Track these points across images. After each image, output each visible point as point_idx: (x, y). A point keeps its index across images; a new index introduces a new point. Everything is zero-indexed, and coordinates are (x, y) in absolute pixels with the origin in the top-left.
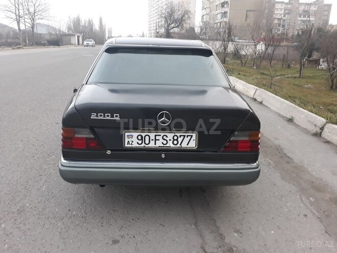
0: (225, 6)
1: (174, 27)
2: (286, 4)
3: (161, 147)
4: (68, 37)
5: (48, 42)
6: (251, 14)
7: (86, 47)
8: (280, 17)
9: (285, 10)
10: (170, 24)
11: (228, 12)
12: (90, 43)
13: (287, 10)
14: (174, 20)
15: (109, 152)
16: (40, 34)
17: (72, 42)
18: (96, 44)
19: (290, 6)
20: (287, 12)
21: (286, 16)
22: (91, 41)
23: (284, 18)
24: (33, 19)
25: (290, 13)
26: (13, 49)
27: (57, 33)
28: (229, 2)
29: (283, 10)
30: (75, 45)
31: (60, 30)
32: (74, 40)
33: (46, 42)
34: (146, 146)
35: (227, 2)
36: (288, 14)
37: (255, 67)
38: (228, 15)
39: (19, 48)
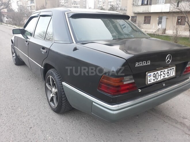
1: (3, 8)
3: (163, 79)
6: (48, 2)
8: (63, 4)
14: (3, 4)
15: (140, 91)
23: (65, 5)
29: (64, 0)
34: (157, 80)
36: (67, 2)
38: (35, 2)
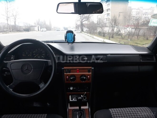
0: (109, 11)
1: (85, 21)
2: (137, 9)
4: (33, 27)
5: (24, 30)
6: (121, 14)
7: (42, 32)
8: (134, 16)
9: (136, 12)
10: (83, 19)
11: (110, 14)
12: (44, 30)
13: (137, 12)
14: (85, 17)
16: (21, 26)
17: (35, 30)
18: (47, 30)
19: (138, 10)
20: (137, 13)
21: (137, 15)
22: (44, 29)
23: (136, 16)
24: (15, 19)
25: (139, 14)
26: (3, 33)
27: (28, 25)
28: (110, 9)
29: (135, 12)
30: (36, 31)
31: (29, 24)
32: (36, 29)
33: (23, 30)
35: (109, 9)
36: (138, 14)
37: (129, 40)
38: (110, 15)
39: (6, 33)
